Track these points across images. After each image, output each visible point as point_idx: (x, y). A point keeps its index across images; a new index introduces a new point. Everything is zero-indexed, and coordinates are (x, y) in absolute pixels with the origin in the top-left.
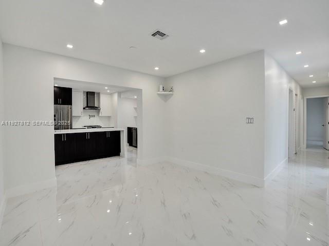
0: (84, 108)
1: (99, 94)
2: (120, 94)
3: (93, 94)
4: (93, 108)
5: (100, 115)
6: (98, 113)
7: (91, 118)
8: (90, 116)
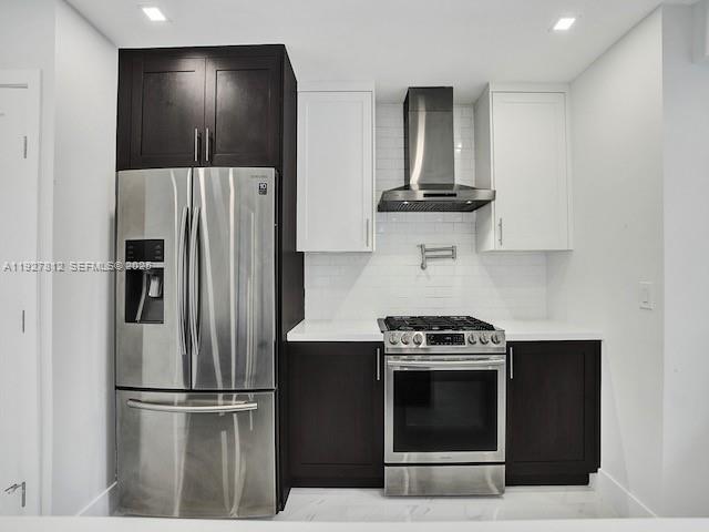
6: (479, 231)
7: (429, 263)
8: (428, 254)
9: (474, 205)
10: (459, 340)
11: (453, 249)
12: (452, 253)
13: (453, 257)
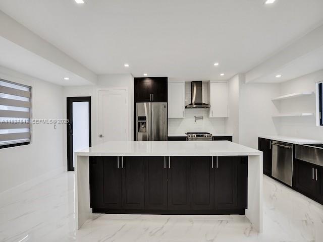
0: (186, 107)
1: (208, 83)
2: (243, 76)
3: (199, 84)
4: (200, 105)
5: (210, 116)
6: (208, 112)
7: (197, 120)
8: (196, 118)
9: (206, 106)
10: (202, 136)
11: (202, 117)
12: (202, 118)
13: (202, 119)
